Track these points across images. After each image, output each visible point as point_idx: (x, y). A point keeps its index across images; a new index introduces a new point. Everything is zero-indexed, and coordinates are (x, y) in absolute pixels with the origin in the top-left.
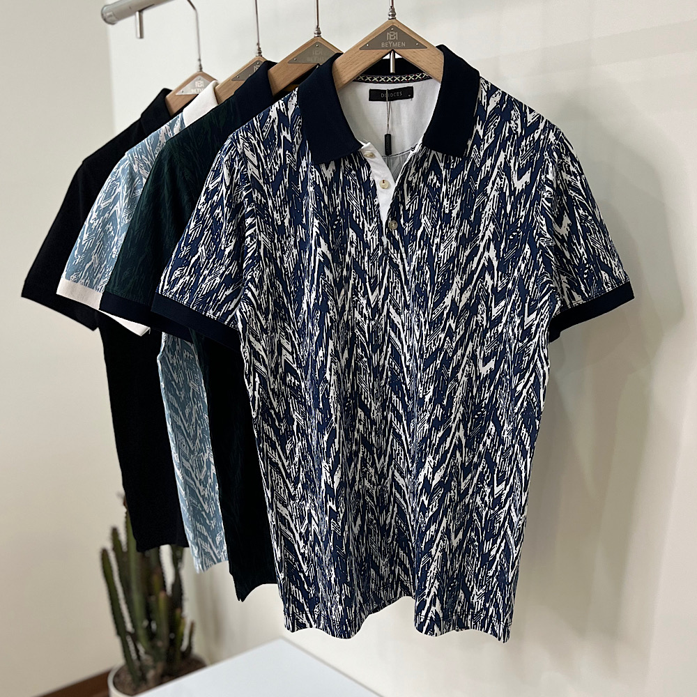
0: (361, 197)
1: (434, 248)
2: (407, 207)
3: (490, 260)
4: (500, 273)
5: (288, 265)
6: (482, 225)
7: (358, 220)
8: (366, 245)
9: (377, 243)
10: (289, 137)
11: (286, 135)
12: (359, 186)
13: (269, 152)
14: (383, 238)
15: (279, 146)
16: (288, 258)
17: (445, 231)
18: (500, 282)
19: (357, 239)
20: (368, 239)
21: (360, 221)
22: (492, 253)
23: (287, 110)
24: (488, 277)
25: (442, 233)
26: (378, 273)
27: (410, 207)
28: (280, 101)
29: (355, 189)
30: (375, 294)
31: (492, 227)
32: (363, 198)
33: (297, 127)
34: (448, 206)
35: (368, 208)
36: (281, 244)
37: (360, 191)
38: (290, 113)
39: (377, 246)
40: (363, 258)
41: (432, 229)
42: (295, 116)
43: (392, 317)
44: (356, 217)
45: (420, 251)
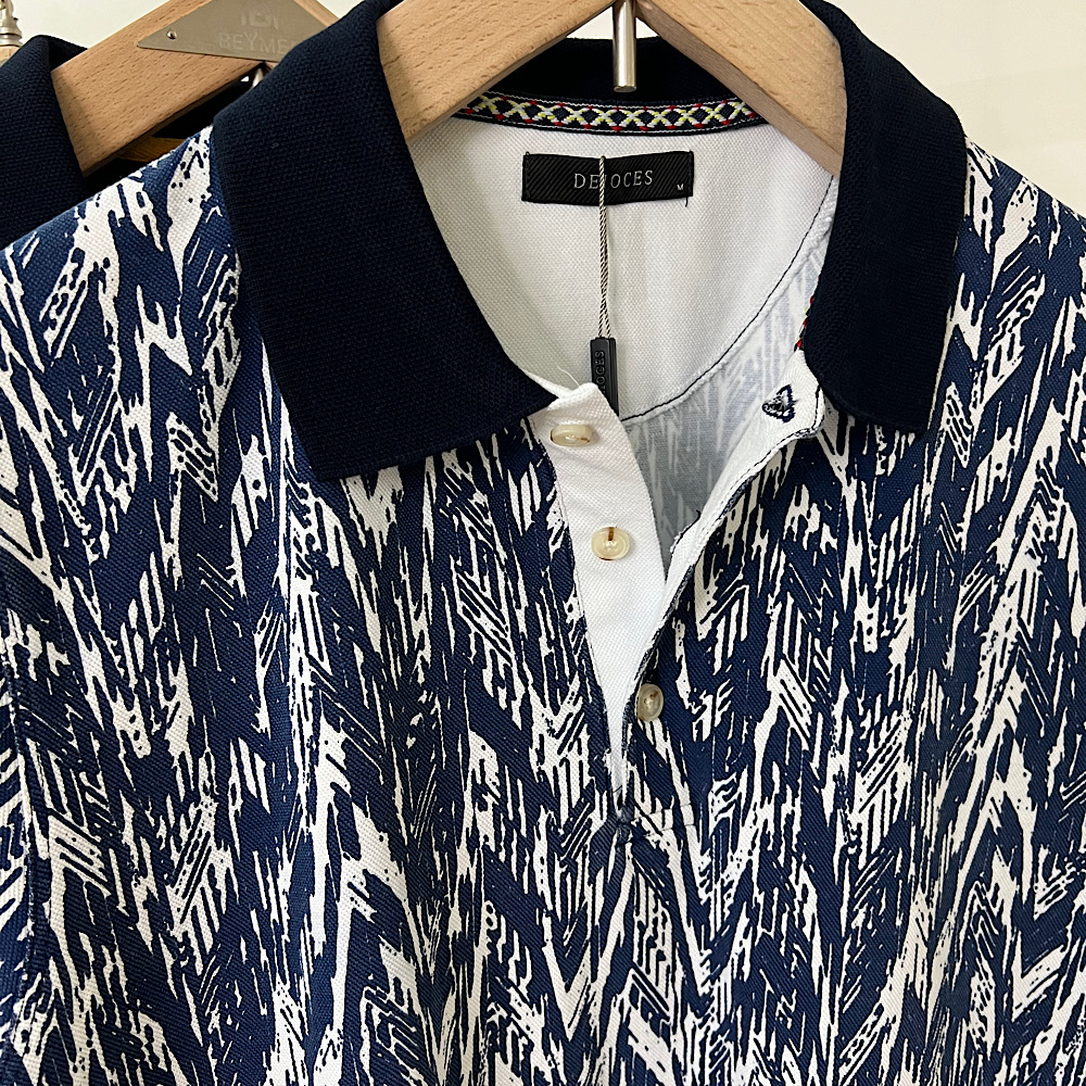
0: (513, 599)
1: (828, 794)
2: (703, 631)
3: (1008, 811)
4: (1043, 853)
5: (188, 925)
6: (982, 683)
7: (503, 693)
8: (542, 794)
9: (587, 779)
10: (177, 352)
11: (163, 341)
12: (503, 555)
13: (77, 420)
14: (607, 758)
15: (131, 390)
16: (188, 893)
17: (866, 724)
18: (1041, 883)
19: (501, 775)
20: (547, 768)
21: (511, 696)
22: (1017, 783)
23: (165, 223)
24: (1000, 871)
25: (858, 730)
26: (588, 899)
27: (713, 632)
28: (125, 182)
29: (487, 568)
30: (578, 982)
31: (1016, 687)
32: (524, 602)
33: (219, 306)
34: (874, 623)
35: (543, 640)
36: (154, 842)
37: (511, 575)
38: (179, 239)
39: (587, 794)
40: (527, 845)
41: (814, 718)
42: (202, 252)
43: (638, 1049)
44: (496, 681)
45: (769, 809)
